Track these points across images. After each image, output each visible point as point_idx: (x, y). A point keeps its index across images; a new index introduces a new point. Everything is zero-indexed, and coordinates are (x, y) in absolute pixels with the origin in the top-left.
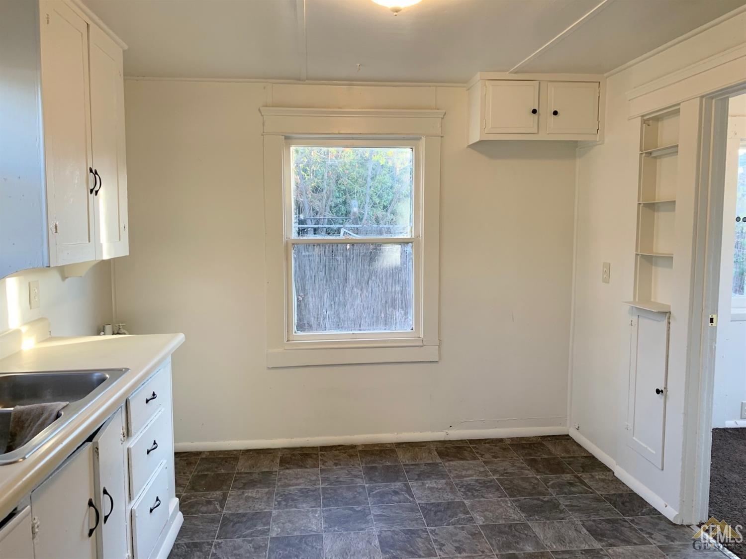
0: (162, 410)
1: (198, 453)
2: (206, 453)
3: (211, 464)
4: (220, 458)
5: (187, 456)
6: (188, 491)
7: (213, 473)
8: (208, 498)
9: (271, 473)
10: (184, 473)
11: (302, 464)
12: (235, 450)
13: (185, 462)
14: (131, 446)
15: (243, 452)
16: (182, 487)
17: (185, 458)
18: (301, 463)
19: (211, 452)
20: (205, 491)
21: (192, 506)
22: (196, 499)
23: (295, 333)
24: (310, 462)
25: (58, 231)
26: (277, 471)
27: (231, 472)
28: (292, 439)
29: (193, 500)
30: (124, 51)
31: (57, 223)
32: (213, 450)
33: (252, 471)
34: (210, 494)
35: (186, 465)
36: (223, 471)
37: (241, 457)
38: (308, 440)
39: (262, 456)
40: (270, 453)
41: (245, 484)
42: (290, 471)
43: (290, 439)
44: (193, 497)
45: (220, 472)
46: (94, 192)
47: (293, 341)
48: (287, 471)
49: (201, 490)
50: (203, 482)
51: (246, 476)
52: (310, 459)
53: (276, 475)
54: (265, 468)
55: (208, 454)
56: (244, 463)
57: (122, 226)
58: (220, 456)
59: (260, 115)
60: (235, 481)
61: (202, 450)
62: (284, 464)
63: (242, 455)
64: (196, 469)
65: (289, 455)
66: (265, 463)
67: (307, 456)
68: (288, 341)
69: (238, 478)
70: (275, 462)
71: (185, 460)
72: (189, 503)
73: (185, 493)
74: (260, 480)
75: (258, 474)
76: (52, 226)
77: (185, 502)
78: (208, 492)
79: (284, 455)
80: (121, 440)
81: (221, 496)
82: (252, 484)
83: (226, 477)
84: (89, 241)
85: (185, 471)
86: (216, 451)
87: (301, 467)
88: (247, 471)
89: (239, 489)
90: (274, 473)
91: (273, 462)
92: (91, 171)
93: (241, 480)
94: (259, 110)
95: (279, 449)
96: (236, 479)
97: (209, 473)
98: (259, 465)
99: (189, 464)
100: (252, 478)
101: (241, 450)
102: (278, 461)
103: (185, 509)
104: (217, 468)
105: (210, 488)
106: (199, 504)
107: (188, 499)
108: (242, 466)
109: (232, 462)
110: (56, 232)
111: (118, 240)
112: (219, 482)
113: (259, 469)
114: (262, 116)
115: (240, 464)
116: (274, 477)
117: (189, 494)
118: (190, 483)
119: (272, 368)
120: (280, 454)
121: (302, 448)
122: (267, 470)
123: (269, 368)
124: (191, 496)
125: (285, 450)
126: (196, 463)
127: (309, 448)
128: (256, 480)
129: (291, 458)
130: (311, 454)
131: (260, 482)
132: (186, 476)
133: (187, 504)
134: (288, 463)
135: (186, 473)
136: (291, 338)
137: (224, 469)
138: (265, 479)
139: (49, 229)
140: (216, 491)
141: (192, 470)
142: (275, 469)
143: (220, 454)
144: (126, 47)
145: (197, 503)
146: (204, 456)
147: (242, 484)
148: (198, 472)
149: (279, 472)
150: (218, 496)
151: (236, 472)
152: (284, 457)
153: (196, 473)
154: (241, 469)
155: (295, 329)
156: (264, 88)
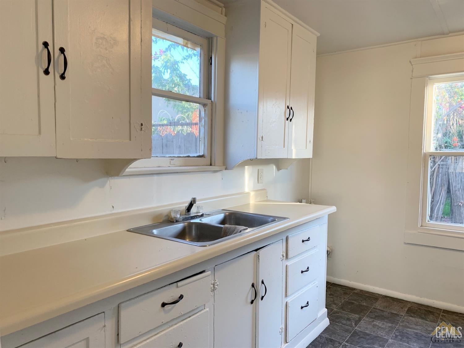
0: (317, 251)
1: (353, 289)
2: (358, 290)
3: (359, 298)
4: (366, 296)
5: (345, 289)
6: (339, 309)
7: (358, 303)
8: (349, 317)
9: (397, 315)
10: (340, 298)
11: (424, 317)
12: (377, 294)
13: (343, 292)
14: (289, 265)
15: (382, 297)
16: (335, 305)
17: (344, 290)
18: (423, 315)
19: (361, 291)
20: (348, 312)
21: (338, 318)
22: (341, 315)
23: (428, 221)
24: (431, 317)
25: (263, 140)
26: (402, 316)
27: (370, 306)
28: (421, 298)
29: (340, 314)
30: (318, 37)
31: (263, 136)
32: (363, 290)
33: (384, 310)
34: (351, 314)
35: (343, 293)
36: (365, 304)
37: (380, 299)
38: (434, 302)
39: (395, 303)
40: (402, 303)
41: (376, 316)
42: (413, 319)
43: (419, 298)
44: (340, 313)
45: (363, 304)
46: (289, 119)
47: (426, 227)
48: (411, 318)
49: (347, 310)
50: (350, 307)
51: (379, 312)
52: (432, 316)
53: (401, 318)
54: (394, 311)
55: (359, 291)
56: (381, 304)
57: (308, 141)
58: (366, 295)
59: (411, 64)
60: (371, 312)
61: (356, 288)
62: (410, 313)
63: (382, 298)
64: (348, 298)
65: (417, 308)
66: (396, 308)
67: (431, 313)
68: (421, 226)
69: (373, 311)
70: (403, 309)
71: (343, 291)
72: (337, 316)
73: (336, 309)
74: (388, 317)
75: (388, 313)
76: (260, 136)
77: (335, 314)
78: (350, 313)
79: (412, 307)
80: (281, 258)
81: (358, 318)
82: (381, 317)
83: (365, 308)
84: (284, 147)
85: (341, 297)
86: (365, 291)
87: (423, 318)
88: (381, 309)
89: (371, 318)
90: (400, 316)
91: (402, 309)
92: (288, 107)
93: (375, 313)
94: (410, 62)
95: (410, 302)
96: (372, 311)
97: (355, 302)
98: (391, 307)
99: (345, 293)
100: (383, 314)
101: (382, 295)
102: (406, 309)
103: (333, 318)
104: (361, 301)
105: (353, 311)
106: (342, 318)
107: (336, 313)
108: (378, 305)
109: (373, 300)
110: (262, 140)
111: (305, 148)
112: (360, 310)
113: (390, 310)
114: (412, 65)
115: (377, 303)
116: (399, 319)
117: (338, 311)
118: (341, 304)
119: (407, 243)
120: (409, 306)
121: (428, 307)
122: (395, 312)
123: (405, 243)
124: (339, 312)
125: (415, 304)
126: (350, 294)
127: (434, 308)
128: (386, 316)
129: (417, 310)
130: (434, 312)
131: (387, 318)
132: (341, 300)
133: (335, 316)
134: (414, 313)
135: (341, 298)
136: (424, 225)
137: (365, 303)
138: (392, 318)
139: (258, 138)
140: (355, 314)
141: (345, 297)
142: (402, 314)
143: (367, 293)
144: (319, 34)
145: (341, 317)
146: (356, 292)
147: (375, 316)
148: (349, 300)
149: (404, 317)
150: (356, 317)
151: (373, 307)
152: (411, 308)
153: (347, 300)
154: (377, 307)
155: (428, 218)
156: (415, 45)
